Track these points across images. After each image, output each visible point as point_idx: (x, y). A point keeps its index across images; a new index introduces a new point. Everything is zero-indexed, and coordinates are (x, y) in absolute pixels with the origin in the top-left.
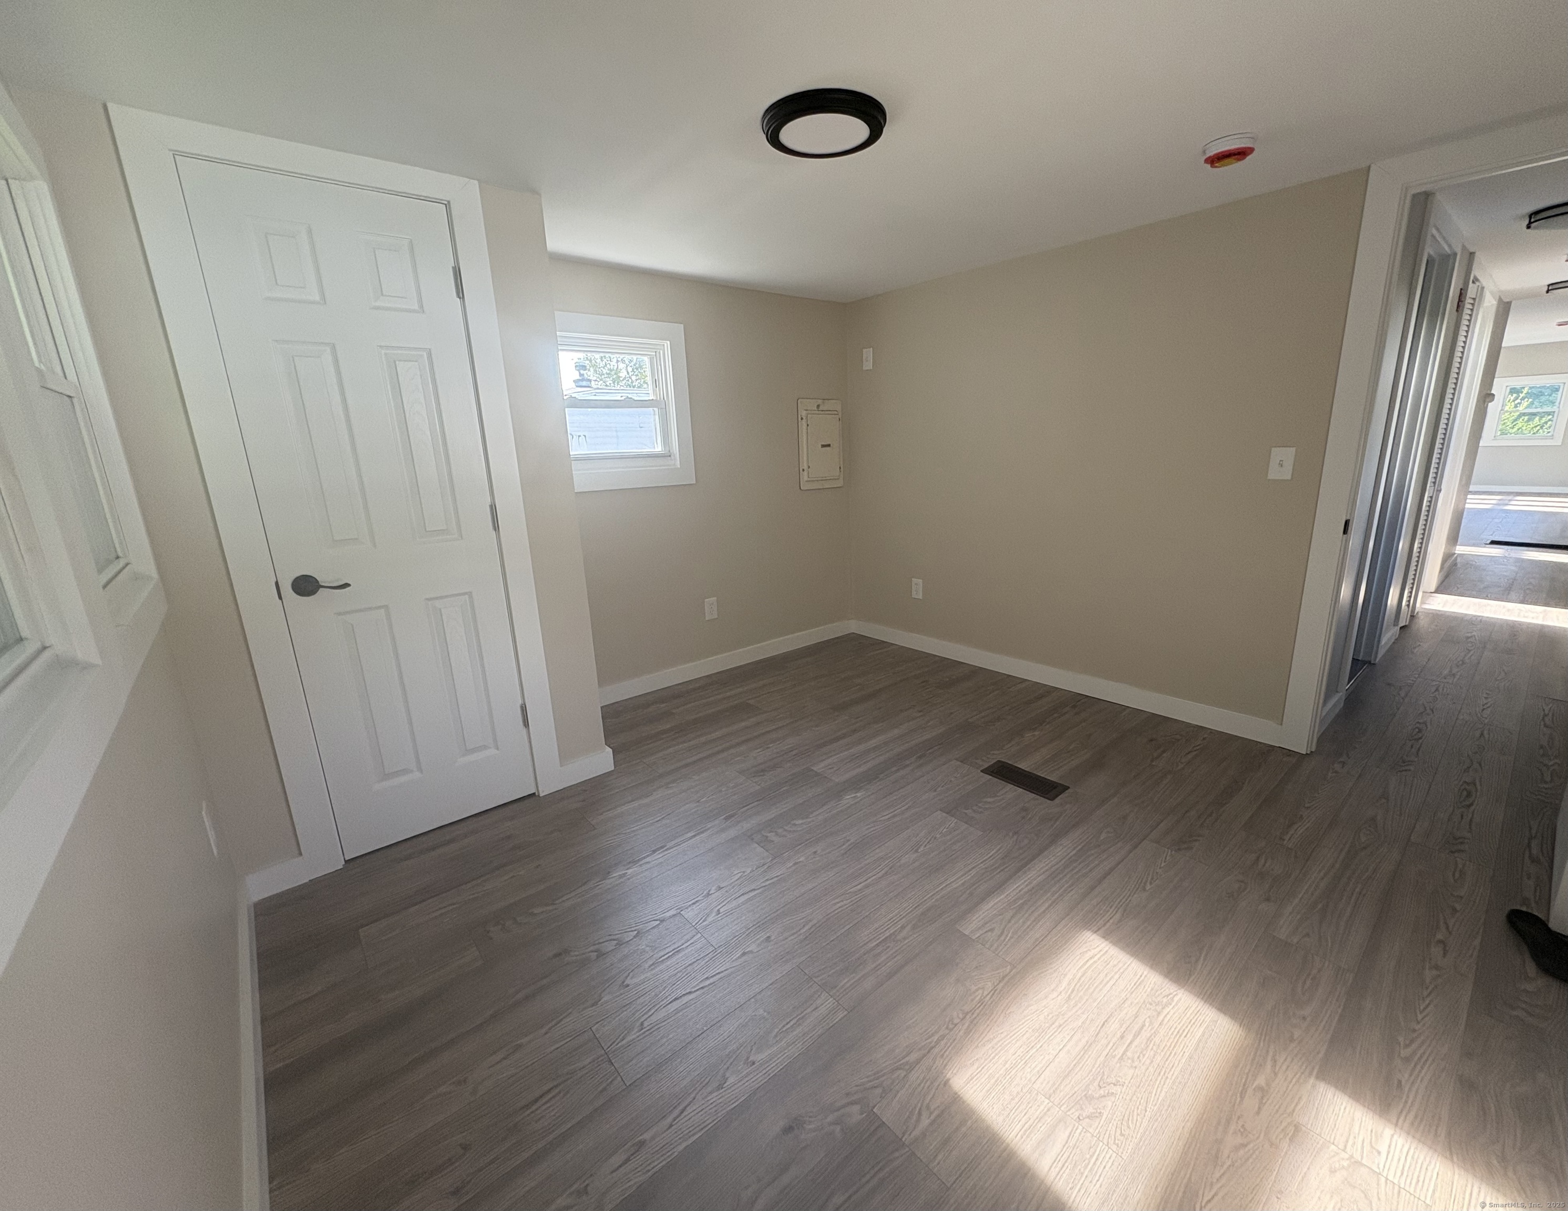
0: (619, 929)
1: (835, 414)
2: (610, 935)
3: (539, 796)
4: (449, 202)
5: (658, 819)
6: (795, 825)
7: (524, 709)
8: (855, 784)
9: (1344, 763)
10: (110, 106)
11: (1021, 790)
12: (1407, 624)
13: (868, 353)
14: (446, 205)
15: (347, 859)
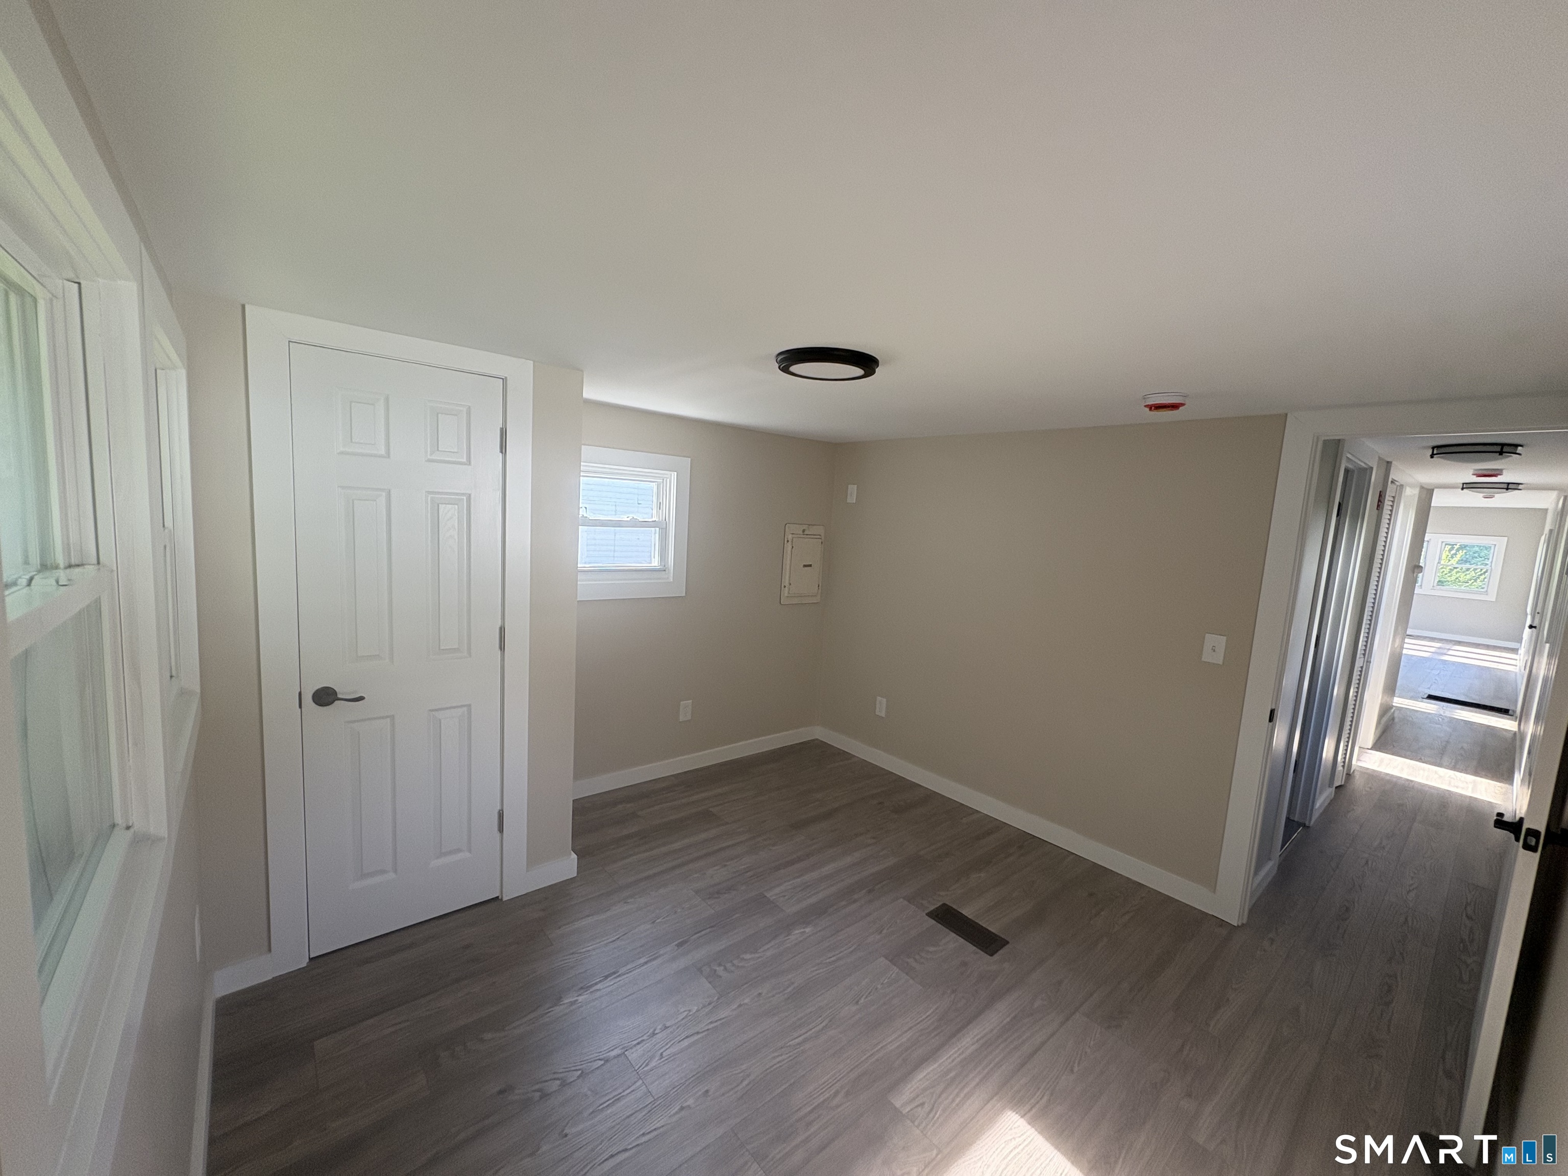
0: (565, 1066)
1: (819, 538)
2: (554, 1073)
3: (502, 899)
4: (506, 378)
5: (614, 939)
6: (743, 959)
7: (501, 815)
8: (805, 917)
9: (1272, 941)
10: (247, 307)
11: (963, 940)
12: (1343, 783)
13: (853, 489)
14: (503, 379)
15: (311, 957)
